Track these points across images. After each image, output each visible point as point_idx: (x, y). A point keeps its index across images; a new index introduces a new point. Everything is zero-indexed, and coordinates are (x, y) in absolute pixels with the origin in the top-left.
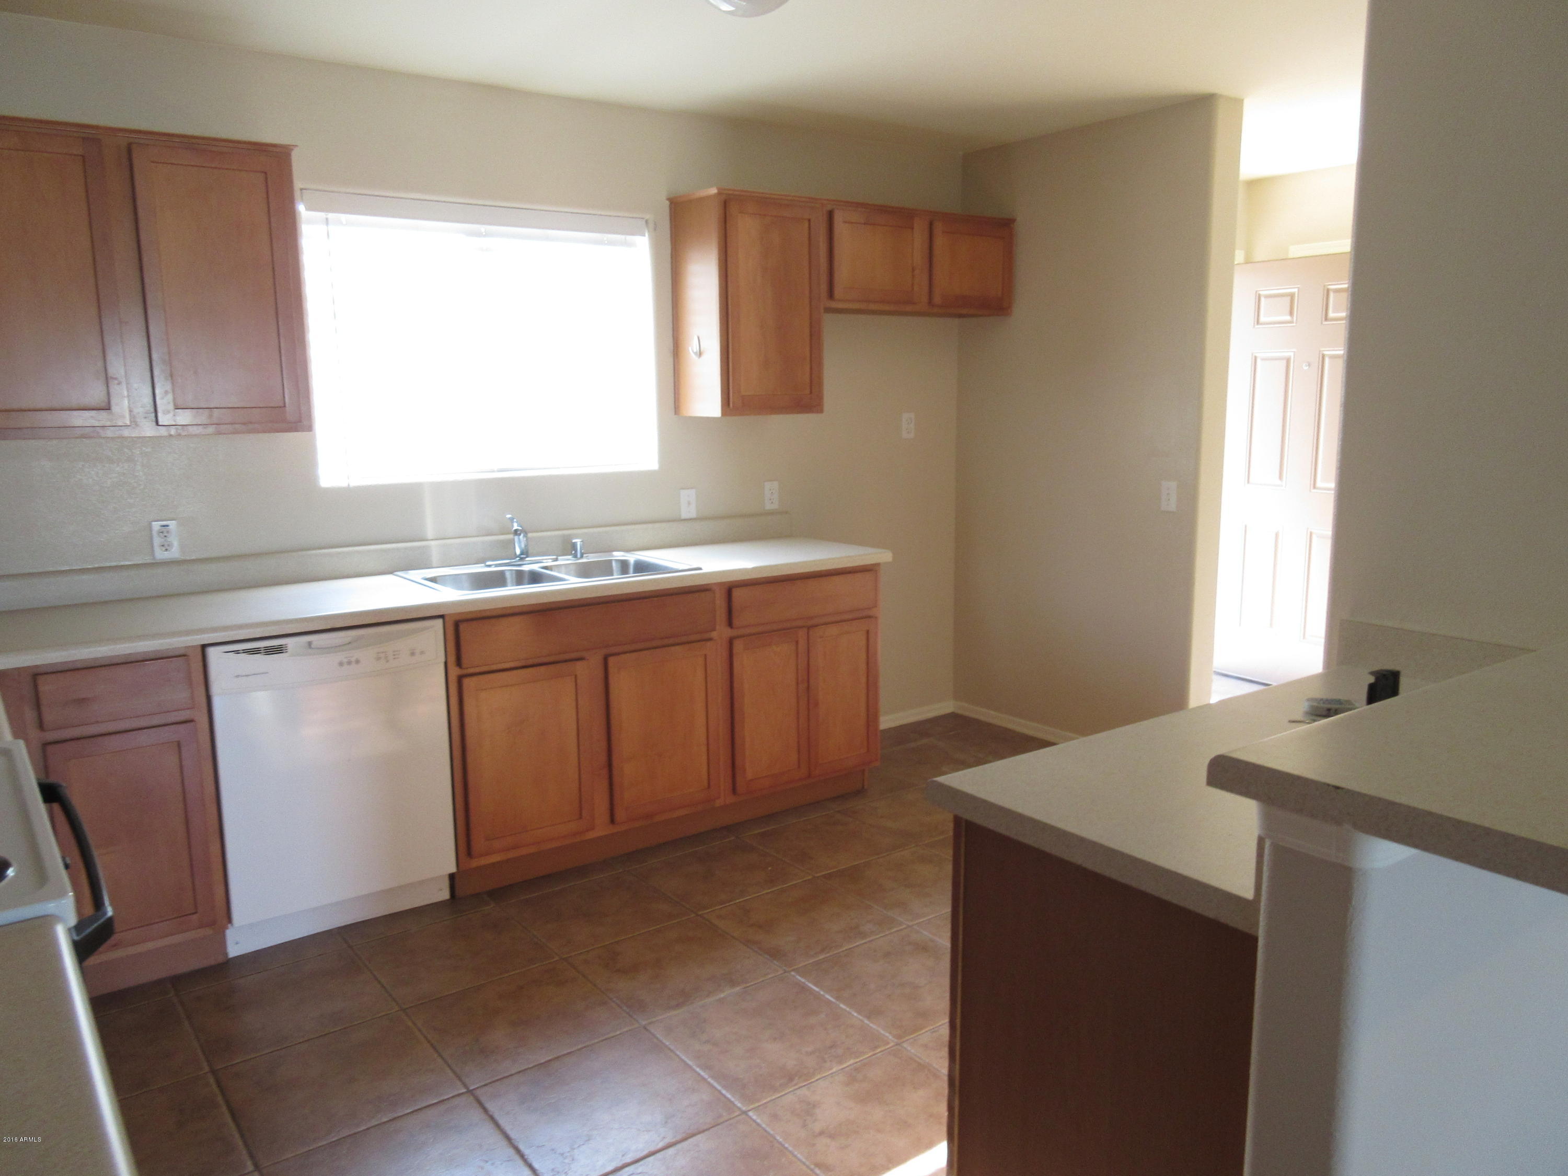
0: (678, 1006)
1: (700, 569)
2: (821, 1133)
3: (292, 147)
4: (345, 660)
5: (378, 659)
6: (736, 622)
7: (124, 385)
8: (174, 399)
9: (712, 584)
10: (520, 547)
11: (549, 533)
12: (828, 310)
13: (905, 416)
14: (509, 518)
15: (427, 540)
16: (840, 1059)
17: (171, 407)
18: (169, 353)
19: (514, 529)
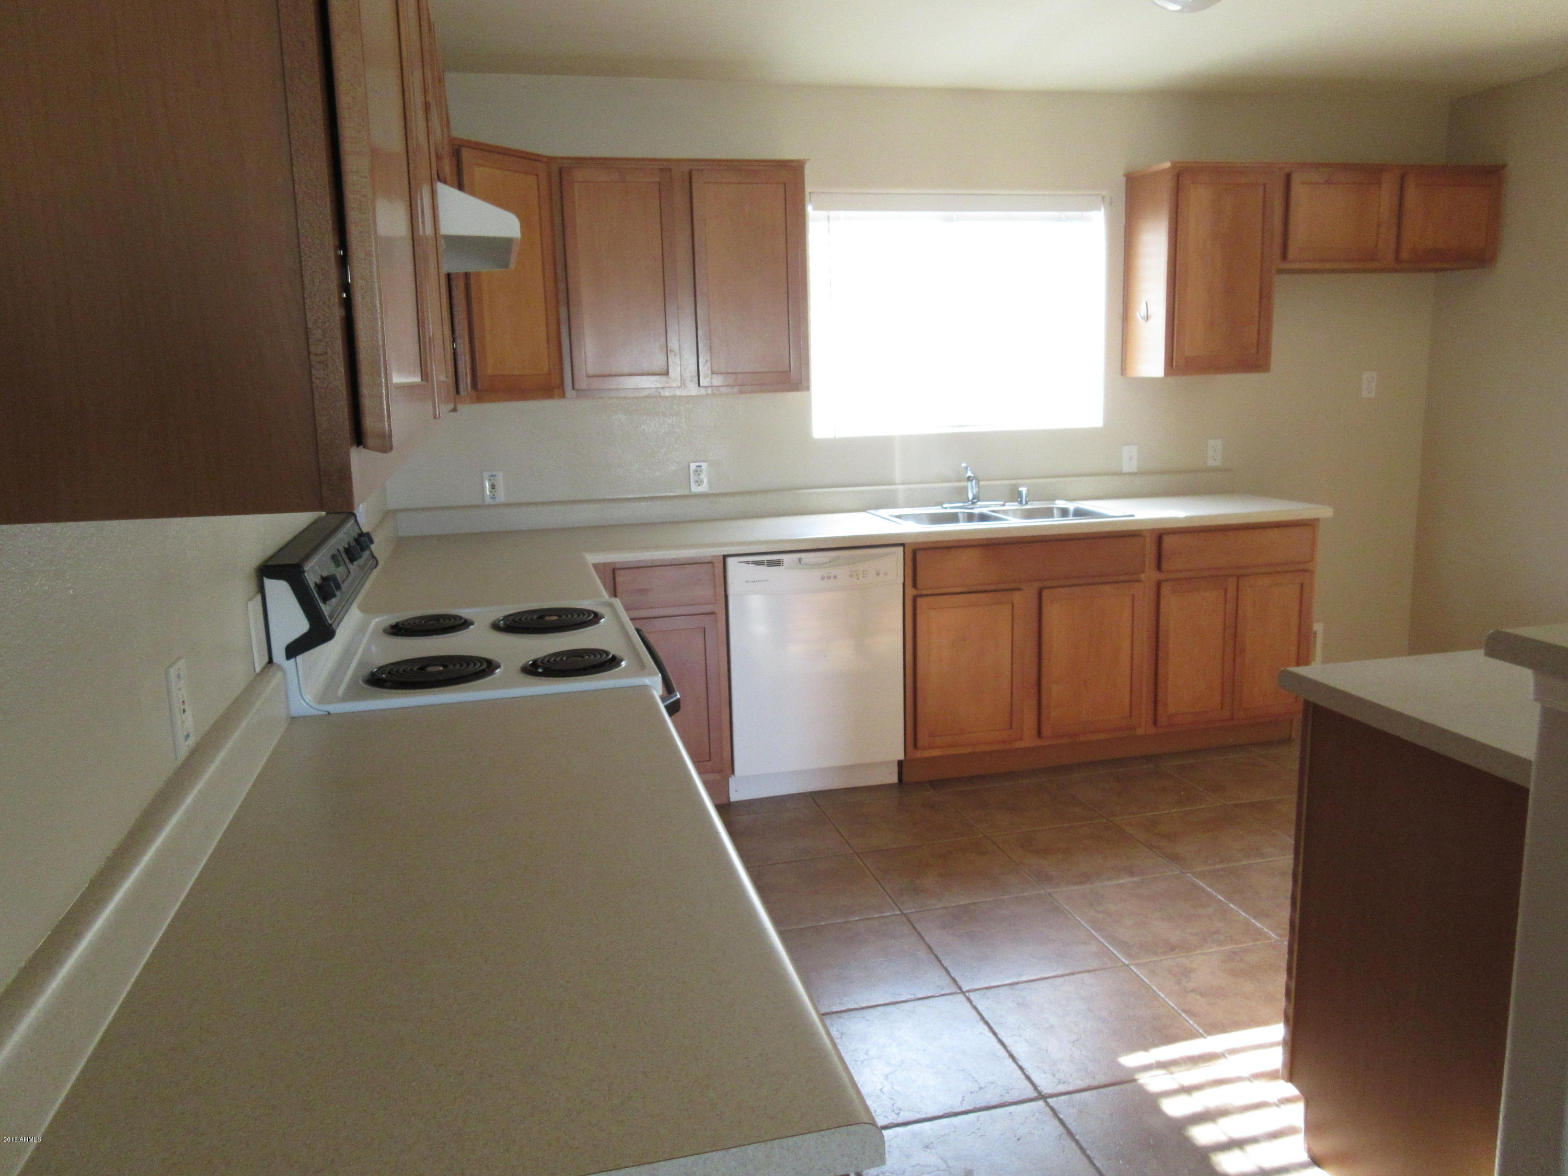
0: (1080, 883)
1: (1133, 516)
2: (1193, 990)
3: (804, 161)
4: (826, 576)
5: (851, 576)
6: (1165, 566)
7: (678, 356)
8: (711, 367)
9: (1144, 530)
10: (972, 492)
11: (998, 482)
12: (1281, 271)
13: (1366, 375)
14: (964, 467)
15: (895, 484)
16: (1221, 944)
17: (709, 372)
18: (710, 331)
19: (968, 475)
